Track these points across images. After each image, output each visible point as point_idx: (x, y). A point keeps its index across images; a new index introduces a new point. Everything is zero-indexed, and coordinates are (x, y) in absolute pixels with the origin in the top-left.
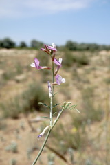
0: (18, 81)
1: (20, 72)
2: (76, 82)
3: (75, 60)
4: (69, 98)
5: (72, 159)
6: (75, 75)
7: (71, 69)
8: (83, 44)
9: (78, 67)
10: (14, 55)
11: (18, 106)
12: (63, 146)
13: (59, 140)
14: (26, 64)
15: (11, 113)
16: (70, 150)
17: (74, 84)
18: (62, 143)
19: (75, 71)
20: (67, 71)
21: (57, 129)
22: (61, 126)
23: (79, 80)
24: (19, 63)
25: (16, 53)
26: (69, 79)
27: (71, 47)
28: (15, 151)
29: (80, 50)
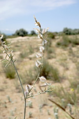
0: (31, 59)
1: (31, 52)
2: (71, 57)
3: (70, 42)
4: (67, 69)
5: (71, 111)
6: (71, 52)
7: (68, 48)
8: (76, 30)
9: (73, 47)
10: (27, 40)
11: (31, 76)
12: (64, 102)
13: (61, 98)
14: (36, 47)
16: (69, 104)
17: (70, 59)
18: (63, 100)
19: (71, 49)
20: (65, 50)
21: (60, 91)
22: (62, 88)
23: (74, 56)
24: (31, 46)
25: (28, 39)
26: (67, 55)
27: (67, 32)
28: (31, 107)
29: (74, 34)
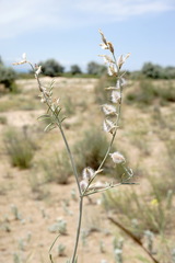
0: (67, 127)
1: (70, 113)
2: (157, 128)
3: (156, 94)
4: (147, 154)
5: (150, 247)
6: (157, 117)
7: (152, 108)
8: (170, 68)
9: (162, 105)
10: (62, 85)
11: (68, 165)
12: (137, 227)
13: (130, 218)
14: (80, 101)
15: (58, 175)
16: (148, 232)
17: (154, 132)
18: (135, 221)
19: (157, 110)
20: (144, 112)
21: (129, 201)
22: (134, 197)
23: (164, 125)
24: (69, 99)
25: (65, 82)
26: (148, 123)
27: (151, 73)
28: (63, 233)
29: (166, 78)
